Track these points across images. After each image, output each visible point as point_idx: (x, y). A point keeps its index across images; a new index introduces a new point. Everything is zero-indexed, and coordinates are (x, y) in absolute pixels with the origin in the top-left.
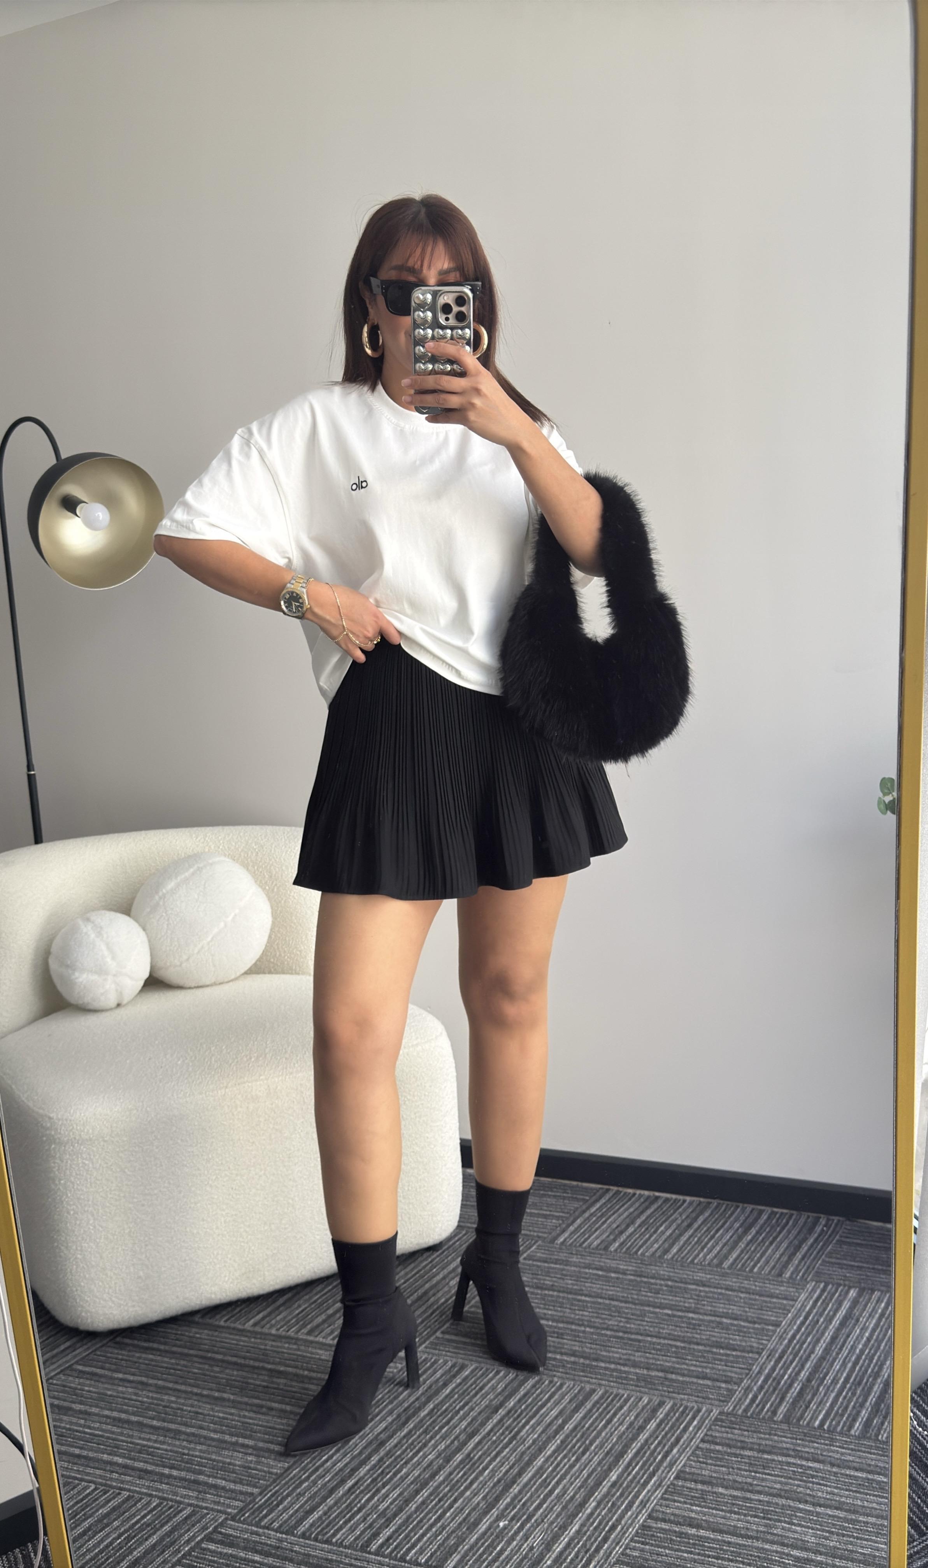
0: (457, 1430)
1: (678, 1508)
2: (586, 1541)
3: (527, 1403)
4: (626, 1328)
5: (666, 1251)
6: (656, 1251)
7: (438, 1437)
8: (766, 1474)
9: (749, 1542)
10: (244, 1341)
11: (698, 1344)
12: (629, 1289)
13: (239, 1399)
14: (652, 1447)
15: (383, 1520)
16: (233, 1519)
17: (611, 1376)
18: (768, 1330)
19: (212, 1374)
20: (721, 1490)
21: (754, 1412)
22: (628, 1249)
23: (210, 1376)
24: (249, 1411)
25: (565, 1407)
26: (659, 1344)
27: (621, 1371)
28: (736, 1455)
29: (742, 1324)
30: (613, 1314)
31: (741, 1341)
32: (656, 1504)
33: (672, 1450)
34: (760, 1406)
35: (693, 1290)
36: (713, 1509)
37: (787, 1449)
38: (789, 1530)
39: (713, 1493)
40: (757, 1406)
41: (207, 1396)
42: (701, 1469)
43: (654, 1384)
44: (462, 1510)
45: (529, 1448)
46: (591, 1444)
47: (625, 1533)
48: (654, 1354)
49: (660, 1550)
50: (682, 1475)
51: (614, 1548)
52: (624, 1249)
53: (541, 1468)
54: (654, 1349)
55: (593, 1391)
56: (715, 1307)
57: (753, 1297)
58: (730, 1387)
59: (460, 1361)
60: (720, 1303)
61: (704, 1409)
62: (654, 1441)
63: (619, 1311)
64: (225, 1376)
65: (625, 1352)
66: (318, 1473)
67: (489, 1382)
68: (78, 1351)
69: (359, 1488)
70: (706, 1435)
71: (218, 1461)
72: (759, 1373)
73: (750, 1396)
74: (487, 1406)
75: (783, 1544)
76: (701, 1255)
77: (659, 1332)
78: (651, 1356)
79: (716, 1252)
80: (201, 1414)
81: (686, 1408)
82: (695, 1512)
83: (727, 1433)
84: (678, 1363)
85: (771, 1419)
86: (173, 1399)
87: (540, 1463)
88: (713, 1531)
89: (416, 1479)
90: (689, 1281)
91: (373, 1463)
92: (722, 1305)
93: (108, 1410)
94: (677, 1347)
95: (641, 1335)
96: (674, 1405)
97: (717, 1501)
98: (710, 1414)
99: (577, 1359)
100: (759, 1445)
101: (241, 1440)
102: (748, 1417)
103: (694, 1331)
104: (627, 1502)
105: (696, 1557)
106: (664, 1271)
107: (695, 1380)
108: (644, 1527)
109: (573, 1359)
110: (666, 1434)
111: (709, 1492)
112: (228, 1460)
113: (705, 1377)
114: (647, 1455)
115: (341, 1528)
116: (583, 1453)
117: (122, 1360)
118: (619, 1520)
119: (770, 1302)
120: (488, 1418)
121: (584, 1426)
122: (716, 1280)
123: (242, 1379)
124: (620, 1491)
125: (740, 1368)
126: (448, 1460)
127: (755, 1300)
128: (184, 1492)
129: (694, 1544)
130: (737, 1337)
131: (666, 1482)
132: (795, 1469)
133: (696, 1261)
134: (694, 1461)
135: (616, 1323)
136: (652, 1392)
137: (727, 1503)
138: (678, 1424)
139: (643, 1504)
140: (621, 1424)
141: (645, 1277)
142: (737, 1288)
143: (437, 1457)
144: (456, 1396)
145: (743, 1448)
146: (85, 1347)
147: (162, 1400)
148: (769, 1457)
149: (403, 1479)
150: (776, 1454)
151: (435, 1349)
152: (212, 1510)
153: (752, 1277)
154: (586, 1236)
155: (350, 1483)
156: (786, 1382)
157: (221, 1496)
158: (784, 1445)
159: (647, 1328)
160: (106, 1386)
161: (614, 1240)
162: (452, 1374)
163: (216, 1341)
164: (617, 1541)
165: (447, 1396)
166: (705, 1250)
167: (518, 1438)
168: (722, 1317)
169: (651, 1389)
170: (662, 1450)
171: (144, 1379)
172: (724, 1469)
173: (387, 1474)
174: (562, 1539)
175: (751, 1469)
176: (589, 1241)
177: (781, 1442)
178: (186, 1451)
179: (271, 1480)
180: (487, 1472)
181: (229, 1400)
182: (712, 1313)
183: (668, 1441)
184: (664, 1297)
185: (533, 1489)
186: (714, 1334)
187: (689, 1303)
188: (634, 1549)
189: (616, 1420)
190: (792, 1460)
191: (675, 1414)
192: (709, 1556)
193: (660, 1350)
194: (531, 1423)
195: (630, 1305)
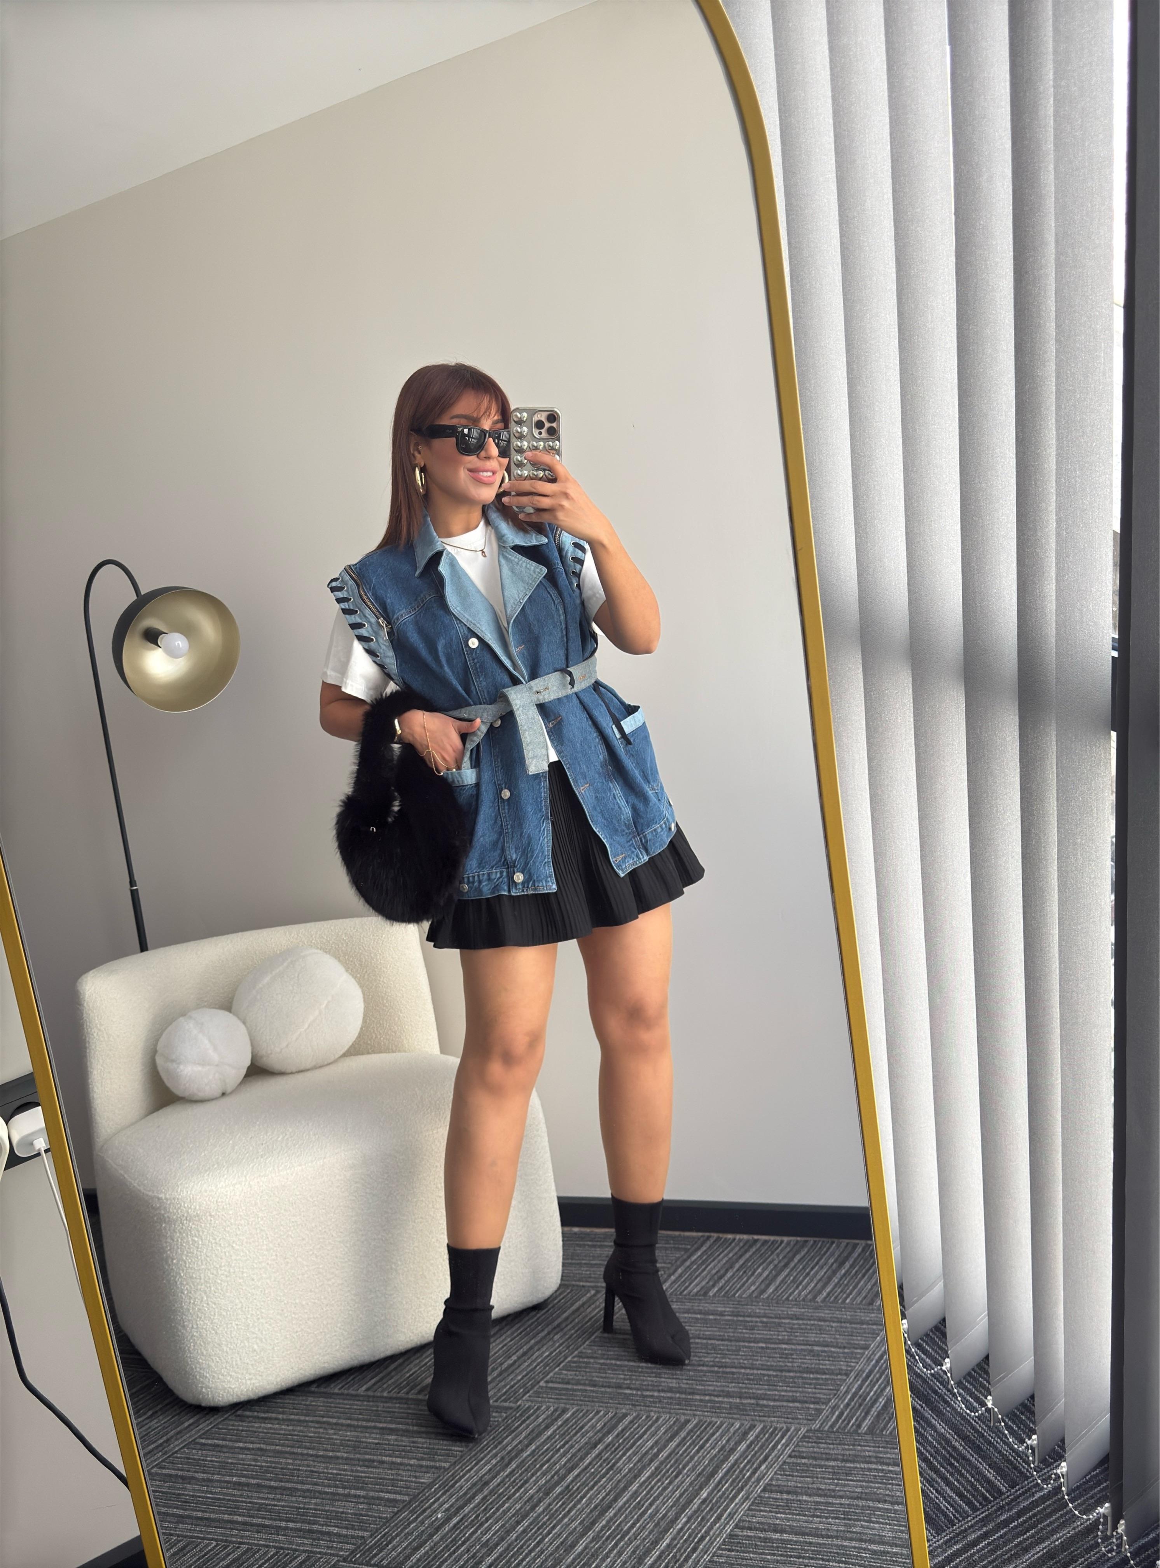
0: (558, 1466)
1: (764, 1517)
2: (676, 1552)
3: (625, 1437)
4: (721, 1362)
5: (763, 1292)
6: (753, 1291)
7: (538, 1474)
8: (848, 1480)
9: (829, 1541)
10: (357, 1405)
11: (789, 1371)
12: (725, 1328)
13: (352, 1456)
14: (742, 1465)
15: (486, 1550)
16: (345, 1560)
17: (706, 1407)
18: (856, 1353)
19: (327, 1436)
20: (805, 1498)
21: (839, 1427)
22: (726, 1293)
23: (324, 1438)
24: (361, 1466)
25: (660, 1438)
26: (752, 1374)
27: (715, 1402)
28: (821, 1466)
29: (833, 1349)
30: (709, 1351)
31: (830, 1365)
32: (743, 1515)
33: (760, 1467)
34: (846, 1422)
35: (789, 1323)
36: (797, 1515)
37: (870, 1457)
38: (868, 1528)
39: (797, 1501)
40: (844, 1421)
41: (322, 1456)
42: (788, 1481)
43: (746, 1410)
44: (559, 1535)
45: (625, 1476)
46: (684, 1468)
47: (712, 1543)
48: (746, 1384)
49: (745, 1555)
50: (768, 1488)
51: (702, 1557)
52: (723, 1294)
53: (636, 1492)
54: (748, 1379)
55: (688, 1421)
56: (807, 1337)
57: (843, 1324)
58: (818, 1407)
59: (563, 1405)
60: (812, 1333)
61: (793, 1428)
62: (744, 1460)
63: (714, 1348)
64: (338, 1437)
65: (719, 1384)
66: (425, 1514)
67: (588, 1422)
68: (201, 1426)
69: (463, 1524)
70: (793, 1451)
71: (331, 1511)
72: (847, 1392)
73: (837, 1413)
74: (586, 1443)
75: (861, 1540)
76: (795, 1293)
77: (752, 1364)
78: (744, 1386)
79: (810, 1289)
80: (316, 1472)
81: (775, 1429)
82: (781, 1518)
83: (814, 1447)
84: (769, 1390)
85: (856, 1432)
86: (290, 1461)
87: (635, 1488)
88: (796, 1534)
89: (517, 1511)
90: (783, 1316)
91: (477, 1501)
92: (814, 1335)
93: (229, 1476)
94: (769, 1376)
95: (736, 1368)
96: (765, 1427)
97: (801, 1508)
98: (798, 1432)
99: (673, 1395)
100: (843, 1455)
101: (353, 1492)
102: (833, 1432)
103: (786, 1360)
104: (715, 1515)
105: (779, 1558)
106: (759, 1309)
107: (785, 1404)
108: (731, 1536)
109: (669, 1395)
110: (756, 1453)
111: (794, 1500)
112: (341, 1510)
113: (794, 1401)
114: (737, 1472)
115: (446, 1560)
116: (676, 1477)
117: (242, 1431)
118: (707, 1533)
119: (861, 1329)
120: (587, 1454)
121: (678, 1453)
122: (808, 1312)
123: (354, 1439)
124: (710, 1506)
125: (828, 1389)
126: (547, 1494)
127: (846, 1328)
128: (299, 1541)
129: (777, 1547)
130: (827, 1362)
131: (754, 1495)
132: (877, 1474)
133: (791, 1298)
134: (781, 1475)
135: (712, 1359)
136: (744, 1417)
137: (811, 1508)
138: (767, 1444)
139: (731, 1516)
140: (713, 1448)
141: (741, 1316)
142: (829, 1319)
143: (537, 1492)
144: (557, 1436)
145: (828, 1459)
146: (208, 1422)
147: (281, 1463)
148: (852, 1465)
149: (505, 1513)
150: (858, 1462)
151: (539, 1397)
152: (326, 1554)
153: (845, 1308)
154: (687, 1284)
155: (455, 1520)
156: (871, 1398)
157: (334, 1542)
158: (867, 1454)
159: (741, 1361)
160: (227, 1455)
161: (713, 1286)
162: (553, 1418)
163: (330, 1407)
164: (705, 1549)
165: (548, 1438)
166: (800, 1287)
167: (615, 1468)
168: (812, 1345)
169: (744, 1415)
170: (751, 1467)
171: (262, 1446)
172: (809, 1479)
173: (490, 1510)
174: (653, 1553)
175: (834, 1477)
176: (689, 1288)
177: (864, 1451)
178: (302, 1506)
179: (381, 1523)
180: (584, 1500)
181: (342, 1458)
182: (805, 1342)
183: (757, 1459)
184: (759, 1332)
185: (627, 1512)
186: (805, 1361)
187: (783, 1335)
188: (721, 1556)
189: (708, 1445)
190: (874, 1466)
191: (764, 1435)
192: (791, 1556)
193: (753, 1380)
194: (628, 1454)
195: (726, 1343)
